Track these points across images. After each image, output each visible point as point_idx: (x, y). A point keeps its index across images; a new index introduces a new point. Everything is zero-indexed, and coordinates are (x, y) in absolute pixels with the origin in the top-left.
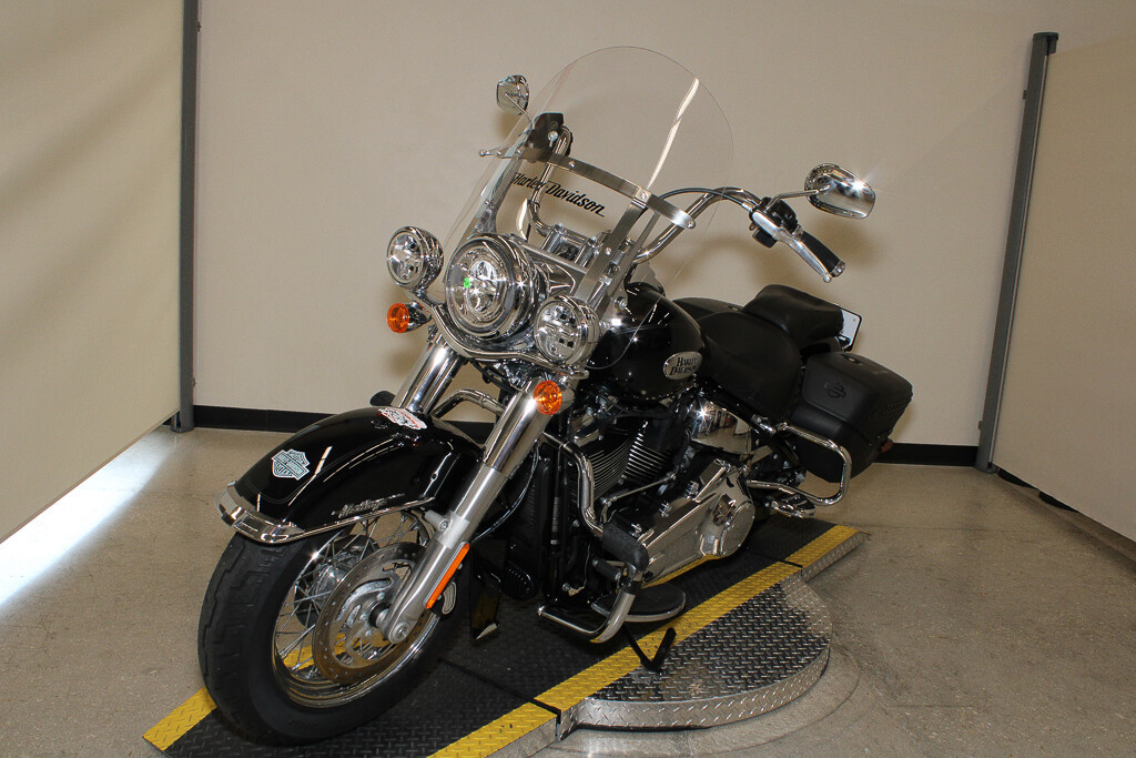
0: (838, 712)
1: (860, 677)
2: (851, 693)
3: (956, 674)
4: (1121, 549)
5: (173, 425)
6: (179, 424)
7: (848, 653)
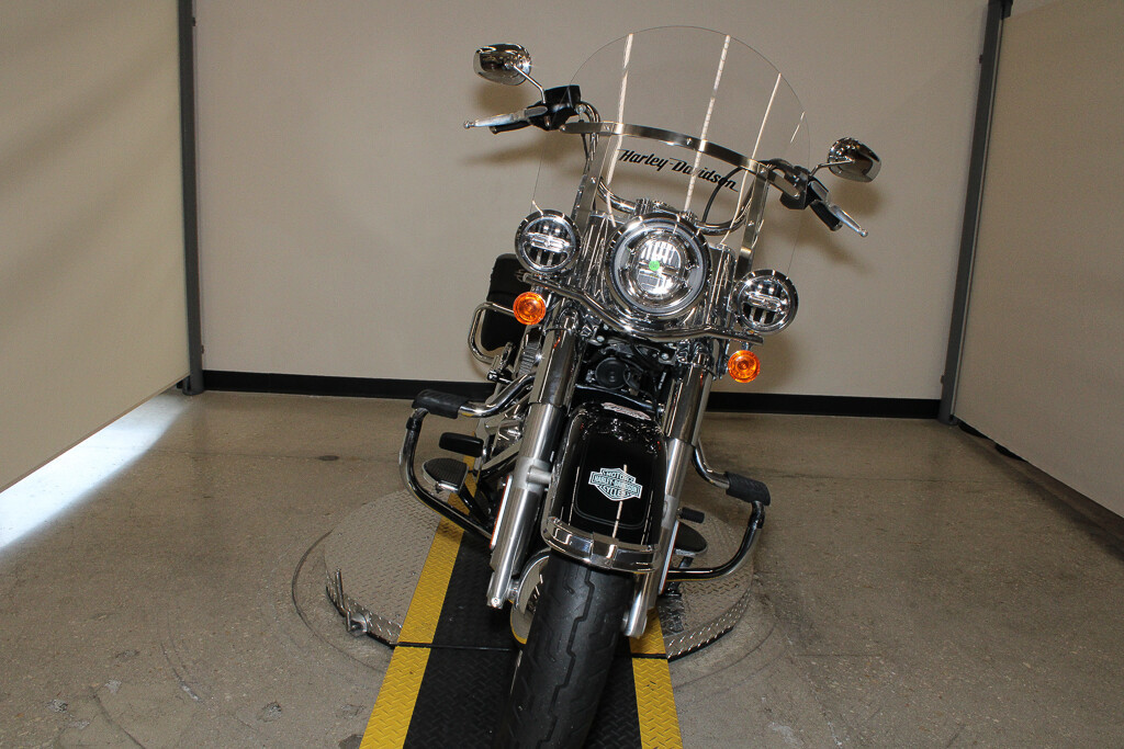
0: (744, 661)
1: (775, 626)
2: (762, 642)
3: (872, 623)
4: (1065, 498)
5: (184, 388)
6: (189, 388)
7: (767, 602)
